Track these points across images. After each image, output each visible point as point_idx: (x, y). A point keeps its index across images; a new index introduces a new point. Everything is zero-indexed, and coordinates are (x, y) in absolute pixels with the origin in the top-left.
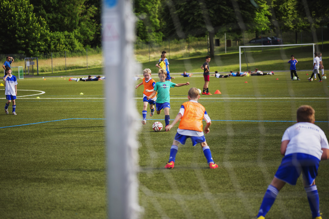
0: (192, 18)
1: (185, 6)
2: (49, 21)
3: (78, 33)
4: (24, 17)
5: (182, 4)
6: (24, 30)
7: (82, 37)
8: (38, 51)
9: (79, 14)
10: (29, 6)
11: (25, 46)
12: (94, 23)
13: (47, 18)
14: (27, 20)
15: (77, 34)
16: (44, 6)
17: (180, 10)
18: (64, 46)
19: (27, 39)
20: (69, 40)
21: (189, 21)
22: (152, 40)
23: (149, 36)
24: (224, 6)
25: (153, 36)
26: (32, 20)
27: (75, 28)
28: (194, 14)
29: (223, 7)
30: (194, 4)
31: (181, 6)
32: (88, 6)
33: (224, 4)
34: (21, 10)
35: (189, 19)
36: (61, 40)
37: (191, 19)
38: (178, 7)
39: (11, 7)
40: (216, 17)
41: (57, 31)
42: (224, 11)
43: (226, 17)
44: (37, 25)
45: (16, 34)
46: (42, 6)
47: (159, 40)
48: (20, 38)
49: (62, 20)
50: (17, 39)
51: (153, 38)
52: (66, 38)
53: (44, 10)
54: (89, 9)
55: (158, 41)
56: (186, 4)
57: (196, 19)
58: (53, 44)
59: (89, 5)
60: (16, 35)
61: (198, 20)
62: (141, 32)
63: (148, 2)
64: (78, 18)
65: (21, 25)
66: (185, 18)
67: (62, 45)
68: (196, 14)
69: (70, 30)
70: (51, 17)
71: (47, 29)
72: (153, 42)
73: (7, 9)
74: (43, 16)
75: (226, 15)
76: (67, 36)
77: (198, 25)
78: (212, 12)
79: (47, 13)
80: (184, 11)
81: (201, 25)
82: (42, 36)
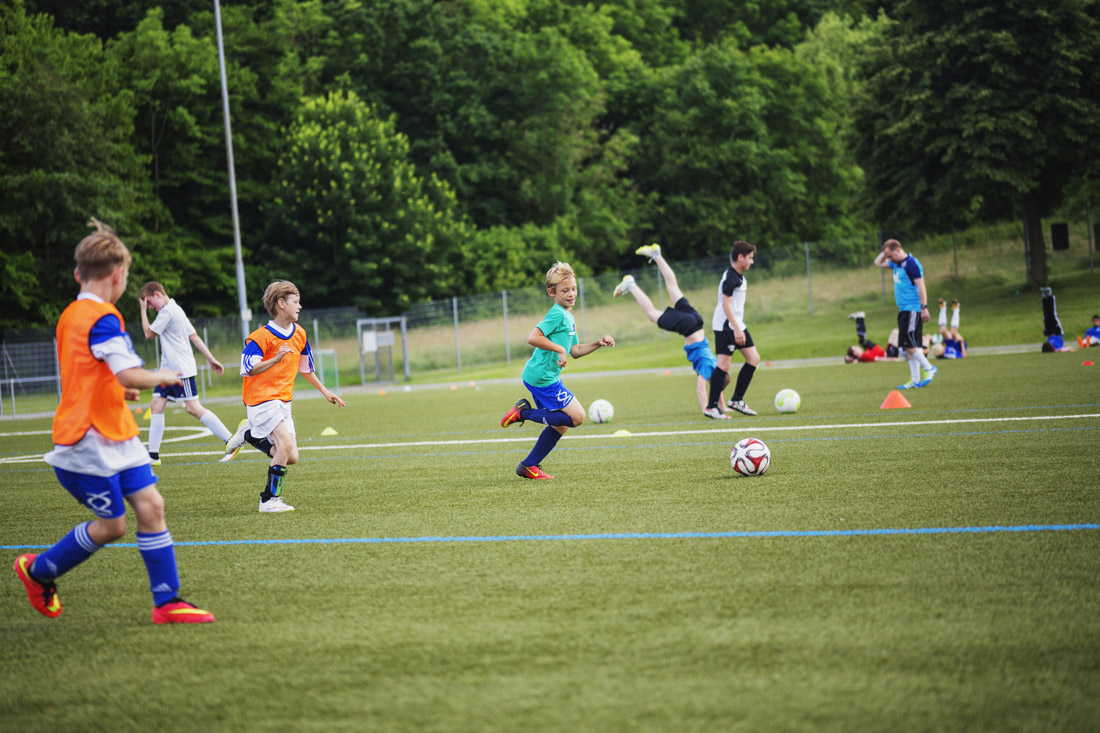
0: (954, 146)
1: (927, 105)
2: (465, 189)
3: (572, 228)
4: (373, 179)
5: (916, 98)
6: (377, 227)
7: (587, 242)
8: (426, 296)
9: (575, 164)
10: (393, 139)
11: (378, 281)
12: (627, 189)
13: (460, 181)
14: (385, 189)
15: (567, 231)
16: (448, 138)
17: (907, 119)
18: (522, 276)
19: (384, 257)
20: (537, 254)
21: (945, 159)
22: (843, 242)
23: (831, 230)
24: (1073, 98)
25: (846, 228)
26: (405, 188)
27: (562, 213)
28: (962, 131)
29: (1069, 102)
30: (959, 95)
31: (910, 107)
32: (604, 132)
33: (1074, 88)
34: (362, 154)
35: (944, 151)
36: (509, 258)
37: (950, 151)
38: (902, 111)
39: (327, 146)
40: (1044, 140)
41: (497, 222)
42: (1071, 116)
43: (1081, 139)
44: (421, 204)
45: (348, 240)
46: (441, 138)
47: (868, 243)
48: (363, 254)
49: (513, 185)
50: (350, 256)
51: (845, 237)
52: (528, 246)
53: (448, 153)
54: (610, 143)
55: (865, 246)
56: (928, 98)
57: (969, 151)
58: (485, 272)
59: (607, 128)
60: (348, 245)
61: (976, 154)
62: (801, 215)
63: (824, 109)
64: (573, 175)
65: (363, 208)
66: (928, 149)
67: (516, 272)
68: (968, 131)
69: (543, 220)
70: (474, 176)
71: (457, 219)
72: (848, 250)
73: (315, 152)
74: (445, 173)
75: (1081, 129)
76: (534, 239)
77: (978, 171)
78: (1029, 123)
79: (460, 162)
80: (924, 123)
81: (989, 172)
82: (441, 242)
